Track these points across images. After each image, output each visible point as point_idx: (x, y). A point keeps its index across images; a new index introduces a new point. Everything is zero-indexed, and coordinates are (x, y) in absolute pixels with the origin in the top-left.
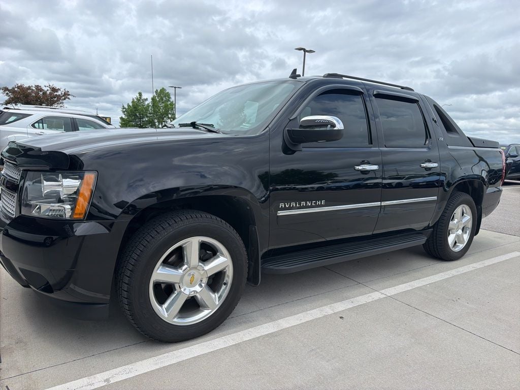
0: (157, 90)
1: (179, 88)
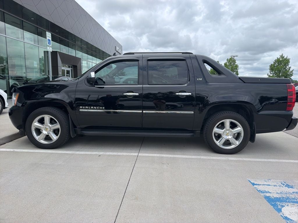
0: (228, 59)
1: (236, 56)
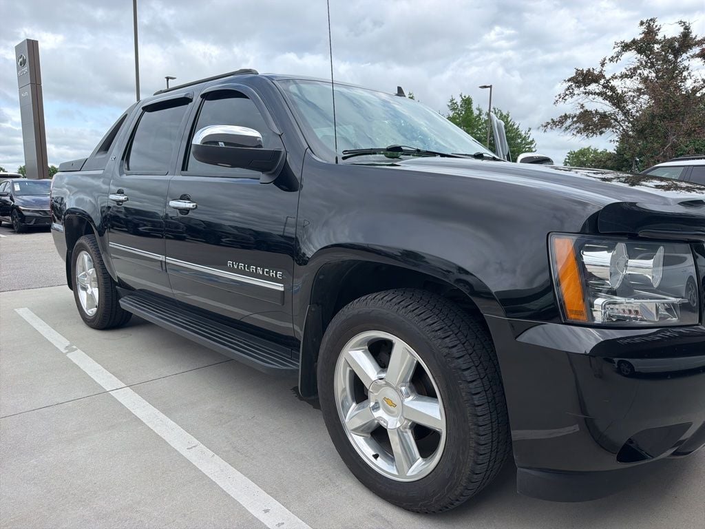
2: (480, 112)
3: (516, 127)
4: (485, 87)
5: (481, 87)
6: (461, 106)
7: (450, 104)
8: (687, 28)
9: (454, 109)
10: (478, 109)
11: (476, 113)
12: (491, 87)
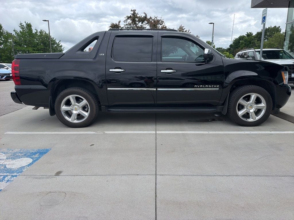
2: (37, 31)
3: (54, 39)
4: (46, 21)
5: (43, 20)
6: (26, 27)
7: (20, 25)
8: (146, 15)
9: (22, 28)
10: (36, 30)
11: (34, 31)
12: (48, 21)
